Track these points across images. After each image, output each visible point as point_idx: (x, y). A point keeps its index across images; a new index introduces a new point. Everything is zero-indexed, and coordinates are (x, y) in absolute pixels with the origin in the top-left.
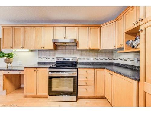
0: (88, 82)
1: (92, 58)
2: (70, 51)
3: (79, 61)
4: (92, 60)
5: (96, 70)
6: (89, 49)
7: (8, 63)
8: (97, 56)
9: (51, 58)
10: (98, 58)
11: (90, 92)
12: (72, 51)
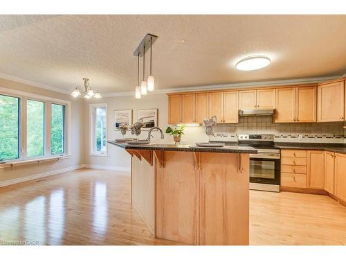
0: (296, 168)
1: (301, 136)
2: (259, 124)
3: (276, 140)
4: (300, 138)
5: (309, 152)
6: (297, 121)
7: (176, 141)
8: (310, 132)
9: (229, 135)
10: (313, 135)
11: (301, 182)
12: (264, 124)
